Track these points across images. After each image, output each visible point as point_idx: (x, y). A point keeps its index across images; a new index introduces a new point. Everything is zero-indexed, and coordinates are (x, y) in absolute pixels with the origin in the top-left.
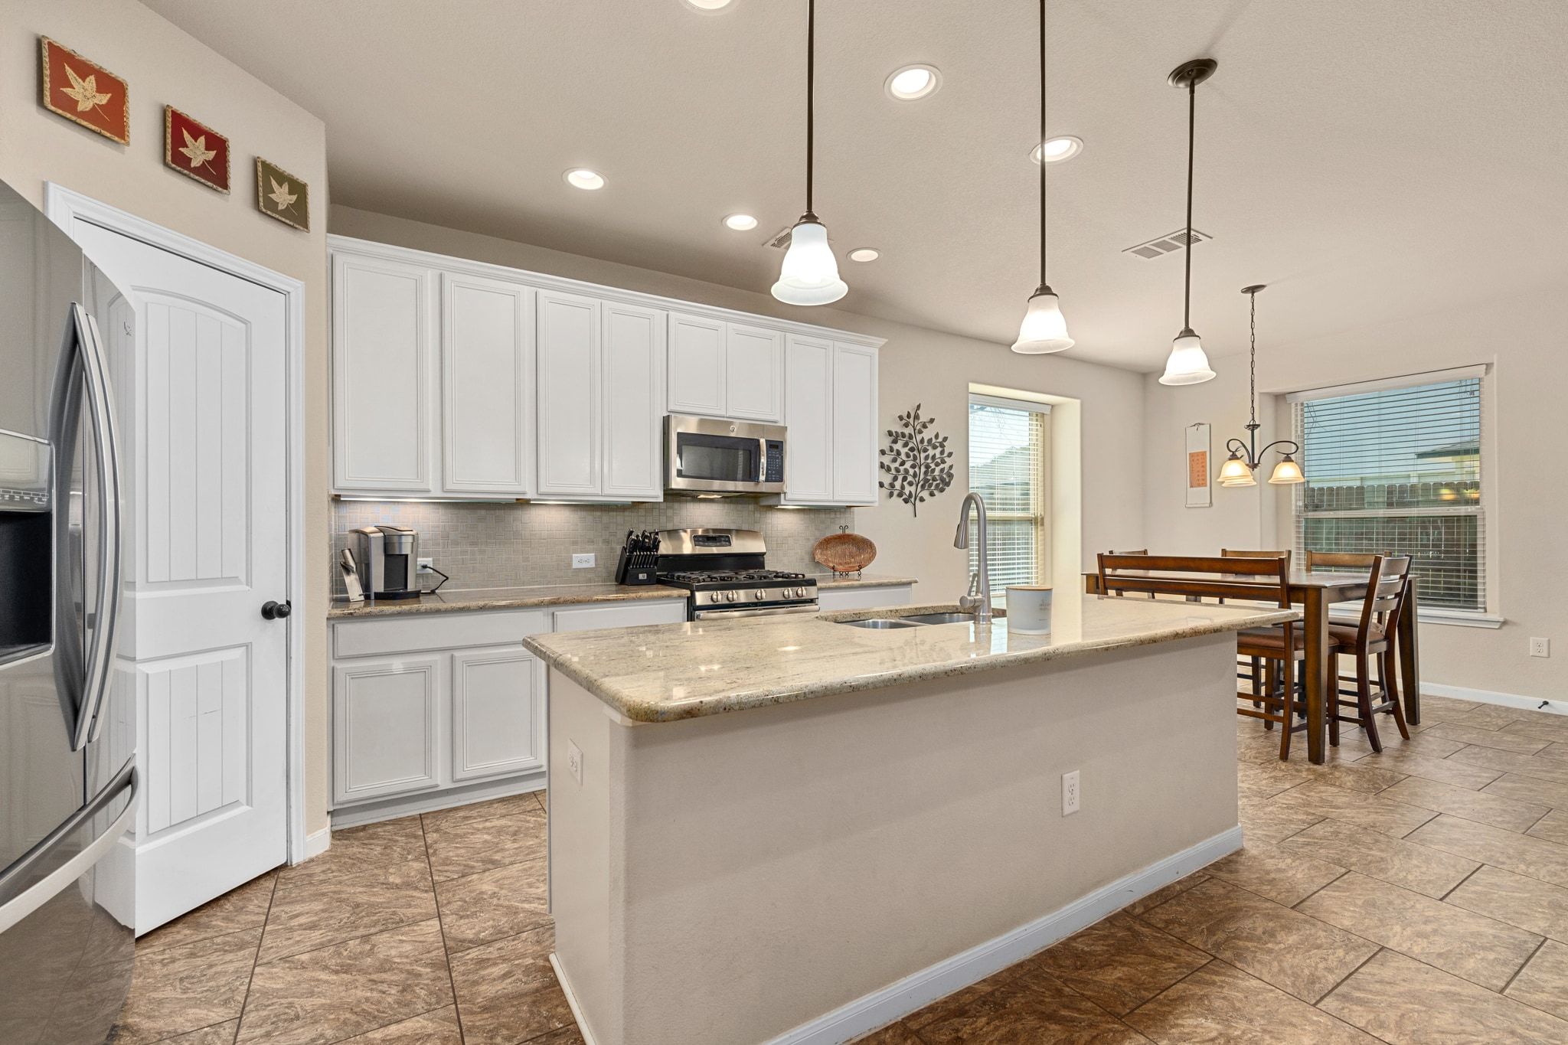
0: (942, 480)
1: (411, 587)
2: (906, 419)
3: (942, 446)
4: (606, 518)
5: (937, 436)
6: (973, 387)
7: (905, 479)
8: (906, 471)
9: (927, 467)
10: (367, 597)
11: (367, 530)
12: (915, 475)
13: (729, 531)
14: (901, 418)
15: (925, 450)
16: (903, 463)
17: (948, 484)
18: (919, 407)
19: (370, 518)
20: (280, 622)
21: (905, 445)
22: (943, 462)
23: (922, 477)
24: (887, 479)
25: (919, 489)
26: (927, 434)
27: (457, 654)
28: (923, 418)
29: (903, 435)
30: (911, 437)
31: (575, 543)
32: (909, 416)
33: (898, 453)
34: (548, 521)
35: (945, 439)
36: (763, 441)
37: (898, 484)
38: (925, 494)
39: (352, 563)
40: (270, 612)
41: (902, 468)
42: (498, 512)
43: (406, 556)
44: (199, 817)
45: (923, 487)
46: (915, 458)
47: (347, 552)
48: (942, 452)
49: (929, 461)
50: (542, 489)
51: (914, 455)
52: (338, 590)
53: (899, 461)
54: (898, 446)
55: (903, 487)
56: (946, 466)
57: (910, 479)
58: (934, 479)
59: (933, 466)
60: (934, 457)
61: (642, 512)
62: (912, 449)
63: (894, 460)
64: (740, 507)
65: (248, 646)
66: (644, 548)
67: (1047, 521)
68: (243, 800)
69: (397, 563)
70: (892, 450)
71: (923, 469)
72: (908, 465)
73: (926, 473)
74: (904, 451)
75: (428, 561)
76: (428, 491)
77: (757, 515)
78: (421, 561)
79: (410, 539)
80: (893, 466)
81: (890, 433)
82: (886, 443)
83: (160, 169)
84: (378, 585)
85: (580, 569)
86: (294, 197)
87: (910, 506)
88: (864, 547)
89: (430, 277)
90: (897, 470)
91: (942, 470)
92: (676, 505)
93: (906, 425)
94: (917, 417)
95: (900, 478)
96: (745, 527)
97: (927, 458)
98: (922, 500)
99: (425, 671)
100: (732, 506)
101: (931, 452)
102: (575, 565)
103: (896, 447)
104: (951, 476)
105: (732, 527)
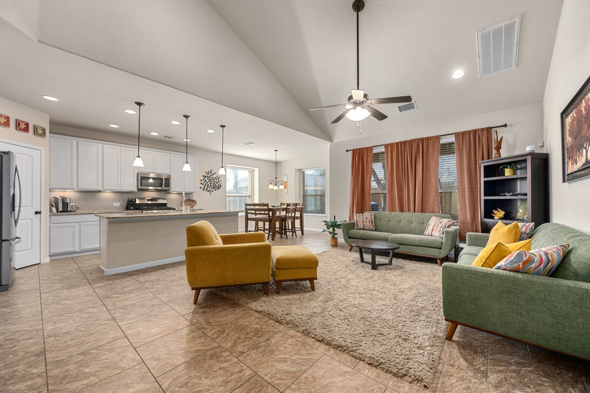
0: (219, 187)
1: (69, 210)
2: (208, 173)
3: (218, 179)
4: (123, 195)
5: (217, 177)
6: (227, 165)
7: (208, 186)
8: (208, 185)
9: (214, 184)
10: (58, 212)
11: (57, 197)
12: (211, 186)
13: (157, 198)
14: (206, 172)
15: (214, 180)
16: (207, 183)
17: (220, 188)
18: (211, 170)
19: (59, 194)
20: (39, 215)
21: (208, 179)
22: (219, 182)
23: (213, 186)
24: (203, 187)
25: (212, 189)
26: (214, 176)
27: (81, 223)
28: (213, 172)
29: (207, 176)
30: (209, 177)
31: (114, 201)
32: (209, 172)
33: (206, 180)
34: (107, 195)
35: (219, 177)
36: (163, 178)
37: (206, 188)
38: (214, 190)
39: (54, 204)
40: (36, 213)
41: (207, 184)
42: (93, 193)
43: (68, 203)
44: (22, 251)
45: (213, 188)
46: (211, 182)
47: (52, 202)
48: (219, 180)
49: (215, 182)
50: (104, 189)
51: (211, 181)
52: (51, 210)
53: (206, 182)
54: (206, 179)
55: (207, 188)
56: (220, 184)
57: (209, 186)
58: (216, 186)
59: (216, 183)
60: (216, 181)
61: (133, 194)
62: (210, 180)
63: (205, 182)
64: (161, 193)
65: (32, 219)
66: (132, 201)
67: (252, 197)
68: (31, 249)
69: (65, 204)
70: (204, 180)
71: (213, 184)
72: (209, 183)
73: (214, 185)
74: (207, 180)
75: (74, 204)
76: (74, 189)
77: (166, 194)
78: (72, 204)
79: (69, 199)
80: (204, 183)
81: (203, 176)
82: (202, 178)
83: (15, 130)
84: (60, 209)
85: (115, 207)
86: (43, 131)
87: (209, 193)
88: (194, 202)
89: (75, 143)
90: (206, 184)
91: (218, 184)
92: (143, 192)
93: (208, 174)
94: (211, 172)
95: (206, 186)
96: (162, 197)
97: (214, 182)
98: (213, 191)
99: (73, 226)
100: (159, 192)
101: (215, 180)
102: (114, 205)
103: (205, 179)
104: (221, 186)
105: (159, 197)
